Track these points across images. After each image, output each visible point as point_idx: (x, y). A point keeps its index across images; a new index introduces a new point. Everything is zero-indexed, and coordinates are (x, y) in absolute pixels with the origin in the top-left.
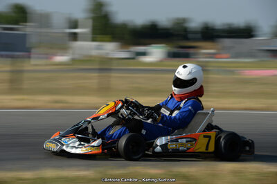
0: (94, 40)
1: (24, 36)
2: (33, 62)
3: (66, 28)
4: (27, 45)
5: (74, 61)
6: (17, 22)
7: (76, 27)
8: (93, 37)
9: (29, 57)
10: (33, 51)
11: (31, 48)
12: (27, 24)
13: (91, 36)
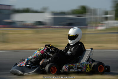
0: (116, 20)
1: (85, 19)
2: (88, 30)
3: (103, 15)
4: (86, 23)
5: (107, 29)
6: (82, 13)
7: (107, 14)
8: (115, 19)
9: (87, 28)
10: (89, 25)
11: (88, 24)
12: (86, 14)
13: (114, 18)
